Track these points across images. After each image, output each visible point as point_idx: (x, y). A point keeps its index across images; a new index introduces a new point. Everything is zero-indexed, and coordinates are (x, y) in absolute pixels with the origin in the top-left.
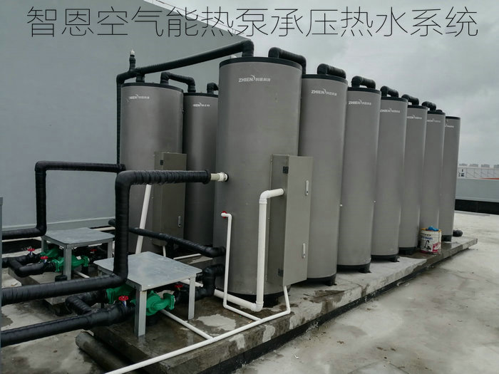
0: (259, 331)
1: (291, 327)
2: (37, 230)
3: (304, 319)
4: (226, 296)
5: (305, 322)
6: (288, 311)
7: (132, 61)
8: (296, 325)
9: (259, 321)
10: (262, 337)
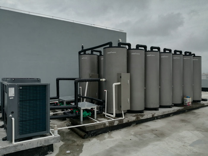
0: (113, 122)
1: (124, 122)
2: (57, 97)
3: (129, 121)
4: (106, 114)
5: (129, 122)
6: (124, 118)
7: (83, 47)
8: (126, 122)
9: (113, 119)
10: (114, 124)
